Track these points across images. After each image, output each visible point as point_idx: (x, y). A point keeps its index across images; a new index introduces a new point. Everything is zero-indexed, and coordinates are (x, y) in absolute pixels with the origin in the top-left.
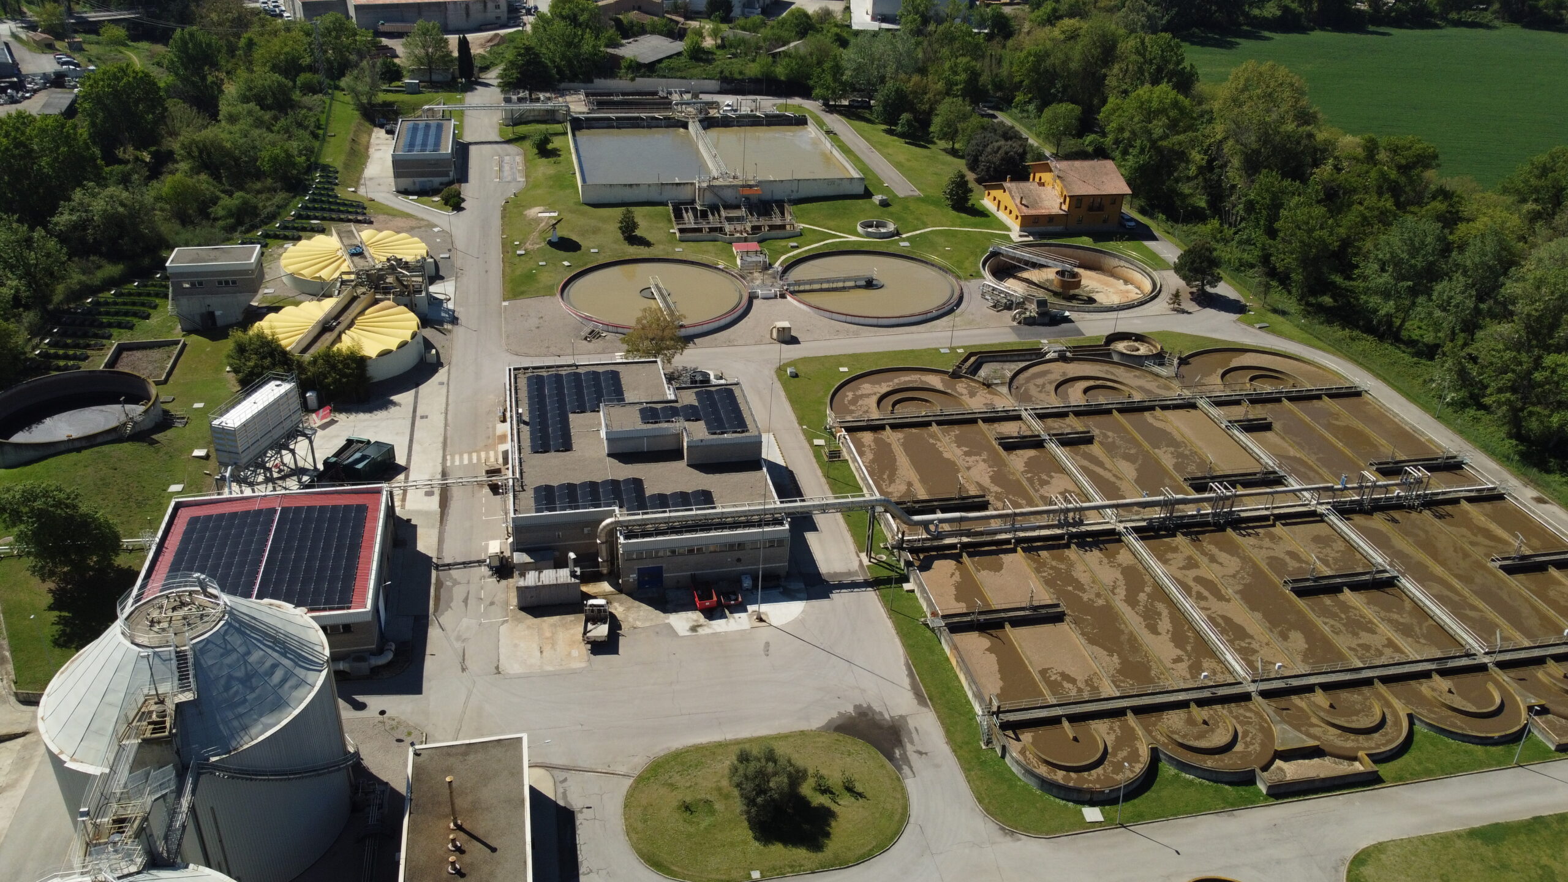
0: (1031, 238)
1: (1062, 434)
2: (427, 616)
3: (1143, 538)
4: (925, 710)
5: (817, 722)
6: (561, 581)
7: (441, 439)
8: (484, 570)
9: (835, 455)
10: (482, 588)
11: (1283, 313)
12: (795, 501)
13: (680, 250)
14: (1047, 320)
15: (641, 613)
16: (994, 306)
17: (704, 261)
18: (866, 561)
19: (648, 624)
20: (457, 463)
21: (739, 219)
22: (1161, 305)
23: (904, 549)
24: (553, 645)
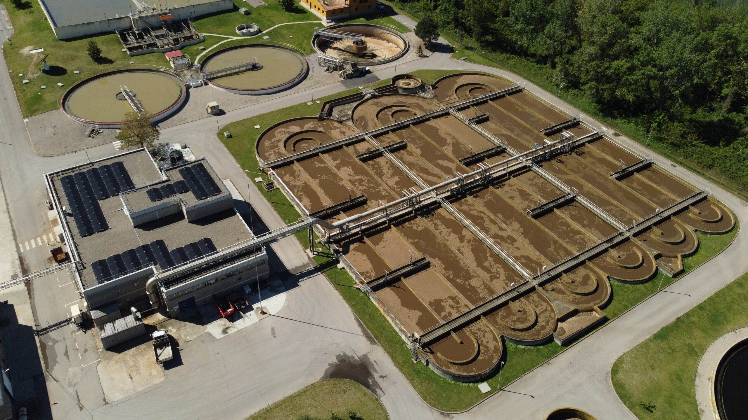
0: (333, 23)
1: (390, 146)
2: (42, 374)
3: (451, 202)
4: (375, 347)
5: (319, 375)
6: (130, 326)
7: (11, 232)
8: (72, 327)
9: (270, 185)
10: (75, 341)
11: (472, 49)
12: (265, 235)
13: (132, 62)
14: (358, 74)
15: (188, 330)
16: (328, 70)
17: (150, 68)
18: (311, 255)
19: (195, 337)
20: (28, 248)
21: (164, 36)
22: (412, 54)
23: (331, 243)
24: (137, 370)
